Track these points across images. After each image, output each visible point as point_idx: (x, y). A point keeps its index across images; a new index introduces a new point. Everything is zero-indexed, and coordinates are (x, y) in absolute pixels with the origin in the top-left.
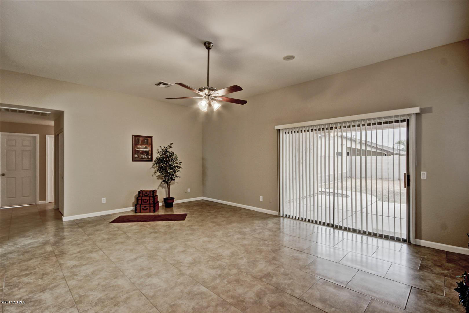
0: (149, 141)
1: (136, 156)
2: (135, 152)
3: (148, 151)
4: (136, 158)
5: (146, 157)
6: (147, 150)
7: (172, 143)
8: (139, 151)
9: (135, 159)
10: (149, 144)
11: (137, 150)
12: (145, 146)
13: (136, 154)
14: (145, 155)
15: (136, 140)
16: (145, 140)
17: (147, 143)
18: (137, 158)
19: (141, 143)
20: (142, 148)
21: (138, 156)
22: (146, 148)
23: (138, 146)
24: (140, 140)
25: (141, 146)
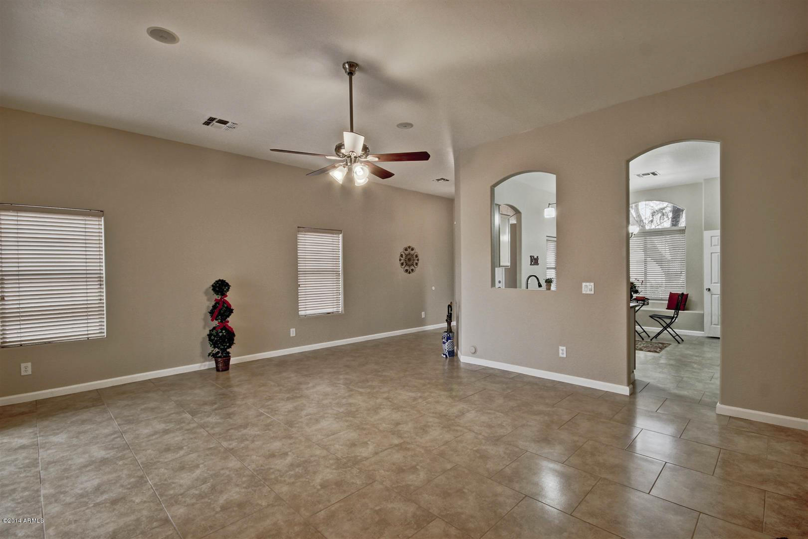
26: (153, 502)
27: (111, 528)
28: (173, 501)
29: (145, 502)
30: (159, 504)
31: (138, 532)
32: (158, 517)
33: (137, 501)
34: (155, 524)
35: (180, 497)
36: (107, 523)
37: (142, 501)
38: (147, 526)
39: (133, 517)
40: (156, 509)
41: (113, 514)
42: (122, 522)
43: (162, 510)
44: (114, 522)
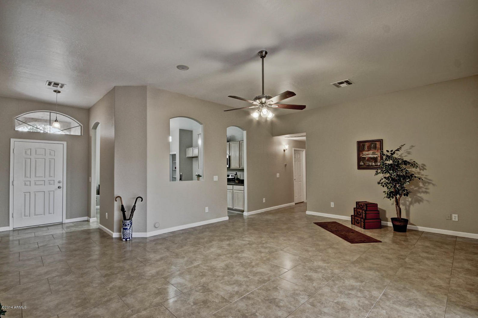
0: (377, 146)
1: (362, 163)
2: (360, 159)
3: (377, 157)
4: (361, 165)
5: (374, 164)
6: (375, 156)
7: (412, 146)
8: (365, 158)
9: (360, 167)
10: (377, 149)
11: (363, 158)
12: (372, 152)
13: (362, 161)
14: (372, 162)
15: (361, 146)
16: (372, 145)
17: (375, 148)
18: (363, 165)
19: (368, 149)
20: (368, 154)
21: (365, 164)
22: (374, 154)
23: (364, 153)
24: (366, 146)
25: (367, 153)
26: (379, 305)
27: (408, 309)
28: (372, 298)
29: (382, 308)
30: (378, 302)
31: (398, 299)
32: (385, 298)
33: (385, 311)
34: (390, 297)
35: (367, 297)
36: (407, 312)
37: (383, 309)
38: (393, 299)
39: (395, 306)
40: (382, 301)
41: (401, 314)
42: (401, 308)
43: (380, 299)
44: (404, 311)
